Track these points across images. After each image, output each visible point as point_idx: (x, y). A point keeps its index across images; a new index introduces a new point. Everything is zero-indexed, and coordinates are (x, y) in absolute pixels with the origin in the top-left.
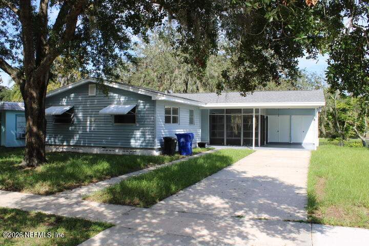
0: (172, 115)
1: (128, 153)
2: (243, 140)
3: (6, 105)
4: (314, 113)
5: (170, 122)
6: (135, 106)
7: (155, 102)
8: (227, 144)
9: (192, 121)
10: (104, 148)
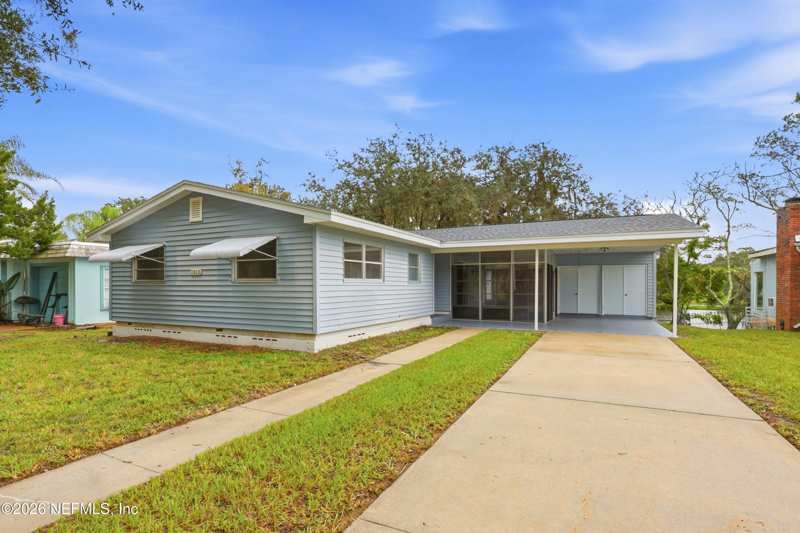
0: (364, 262)
1: (263, 343)
2: (514, 310)
3: (75, 247)
4: (648, 260)
5: (361, 277)
6: (272, 238)
7: (312, 229)
8: (484, 317)
9: (414, 276)
10: (220, 330)
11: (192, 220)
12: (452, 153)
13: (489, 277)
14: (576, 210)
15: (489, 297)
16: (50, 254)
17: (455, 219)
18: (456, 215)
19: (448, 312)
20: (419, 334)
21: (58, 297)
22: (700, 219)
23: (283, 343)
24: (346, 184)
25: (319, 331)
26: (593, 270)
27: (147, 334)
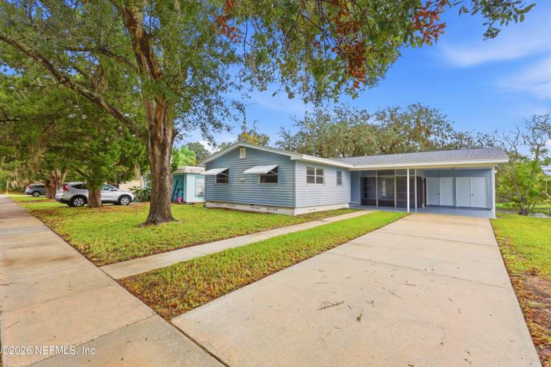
0: (315, 176)
1: (272, 211)
2: (397, 202)
3: (188, 169)
4: (487, 174)
5: (314, 182)
6: (276, 166)
7: (294, 162)
8: (379, 205)
9: (339, 182)
10: (252, 205)
11: (241, 158)
12: (361, 113)
13: (384, 183)
14: (443, 143)
15: (384, 194)
16: (177, 172)
17: (363, 151)
18: (364, 148)
19: (359, 202)
20: (343, 211)
21: (178, 190)
22: (539, 146)
23: (280, 211)
24: (301, 133)
25: (297, 206)
26: (450, 180)
27: (220, 206)
